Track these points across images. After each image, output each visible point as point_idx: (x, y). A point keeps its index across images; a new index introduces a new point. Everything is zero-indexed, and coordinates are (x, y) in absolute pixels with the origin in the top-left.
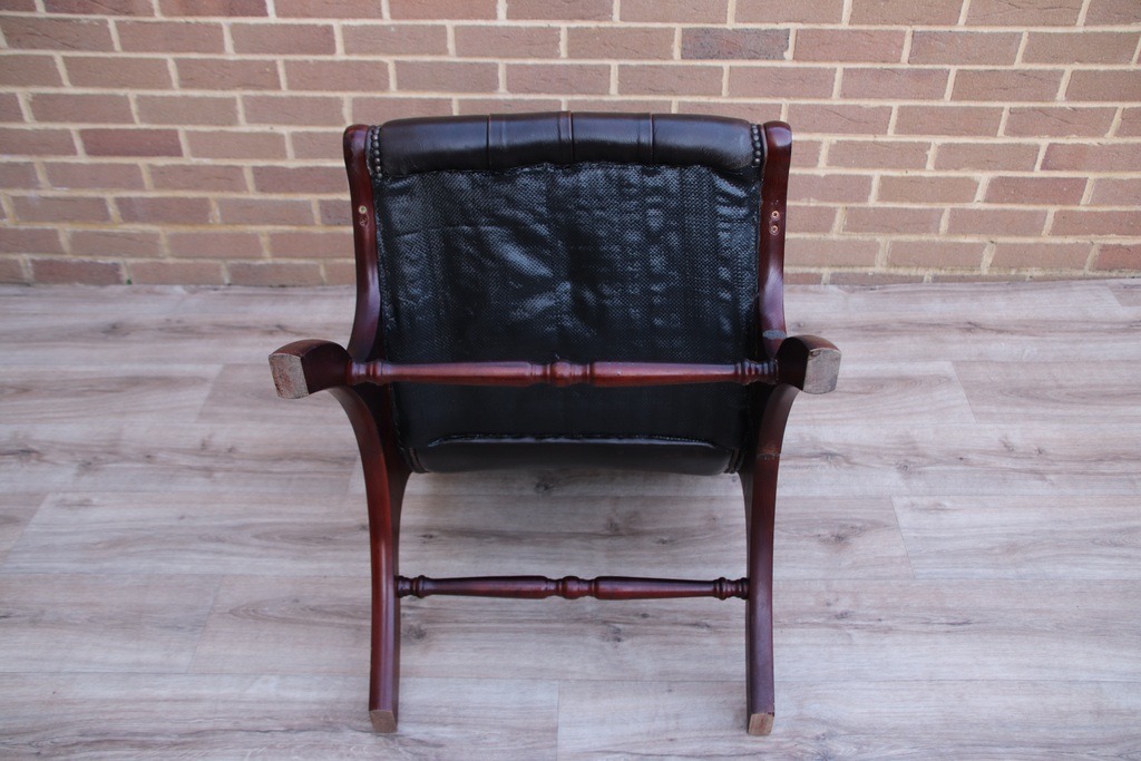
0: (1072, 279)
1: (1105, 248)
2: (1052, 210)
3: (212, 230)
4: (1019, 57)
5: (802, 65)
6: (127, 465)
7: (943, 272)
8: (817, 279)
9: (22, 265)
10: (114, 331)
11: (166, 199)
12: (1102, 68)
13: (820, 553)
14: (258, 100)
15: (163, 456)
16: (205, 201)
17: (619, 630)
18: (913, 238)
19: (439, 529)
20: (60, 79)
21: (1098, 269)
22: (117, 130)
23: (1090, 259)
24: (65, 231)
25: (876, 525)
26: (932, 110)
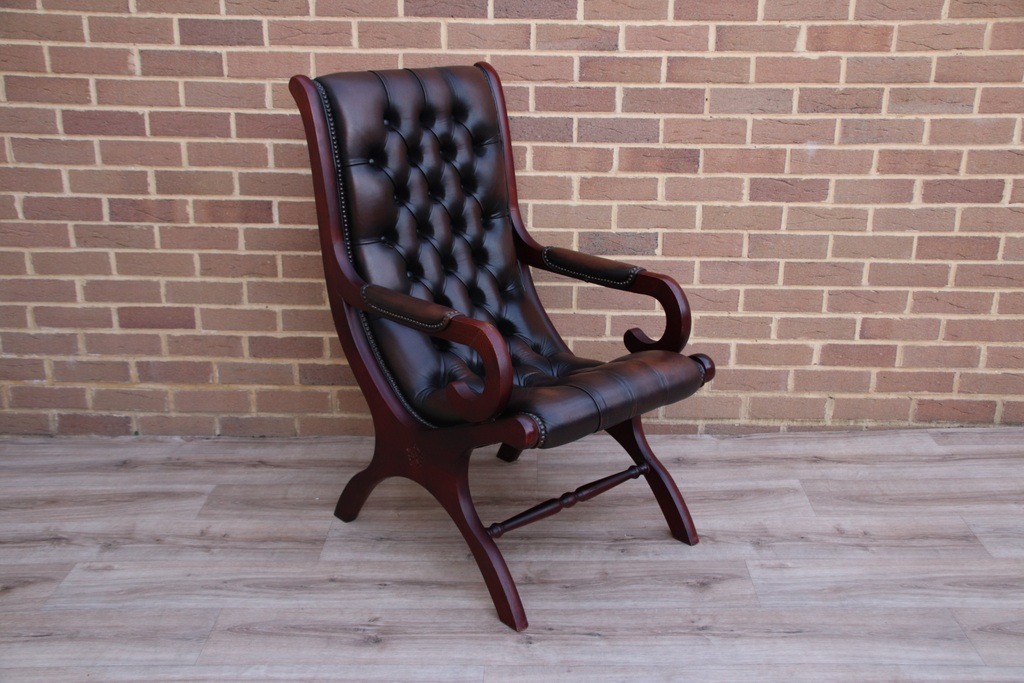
0: (901, 428)
1: (921, 403)
2: (874, 371)
3: (211, 389)
4: (829, 253)
5: (669, 259)
6: (140, 545)
7: (795, 424)
8: (694, 430)
9: (51, 419)
10: (125, 465)
11: (178, 363)
12: (892, 261)
13: (687, 593)
14: (259, 285)
15: (170, 539)
16: (208, 364)
17: (531, 638)
18: (768, 395)
19: (391, 581)
20: (110, 269)
21: (920, 420)
22: (147, 308)
23: (911, 411)
24: (91, 389)
25: (732, 577)
26: (770, 293)
